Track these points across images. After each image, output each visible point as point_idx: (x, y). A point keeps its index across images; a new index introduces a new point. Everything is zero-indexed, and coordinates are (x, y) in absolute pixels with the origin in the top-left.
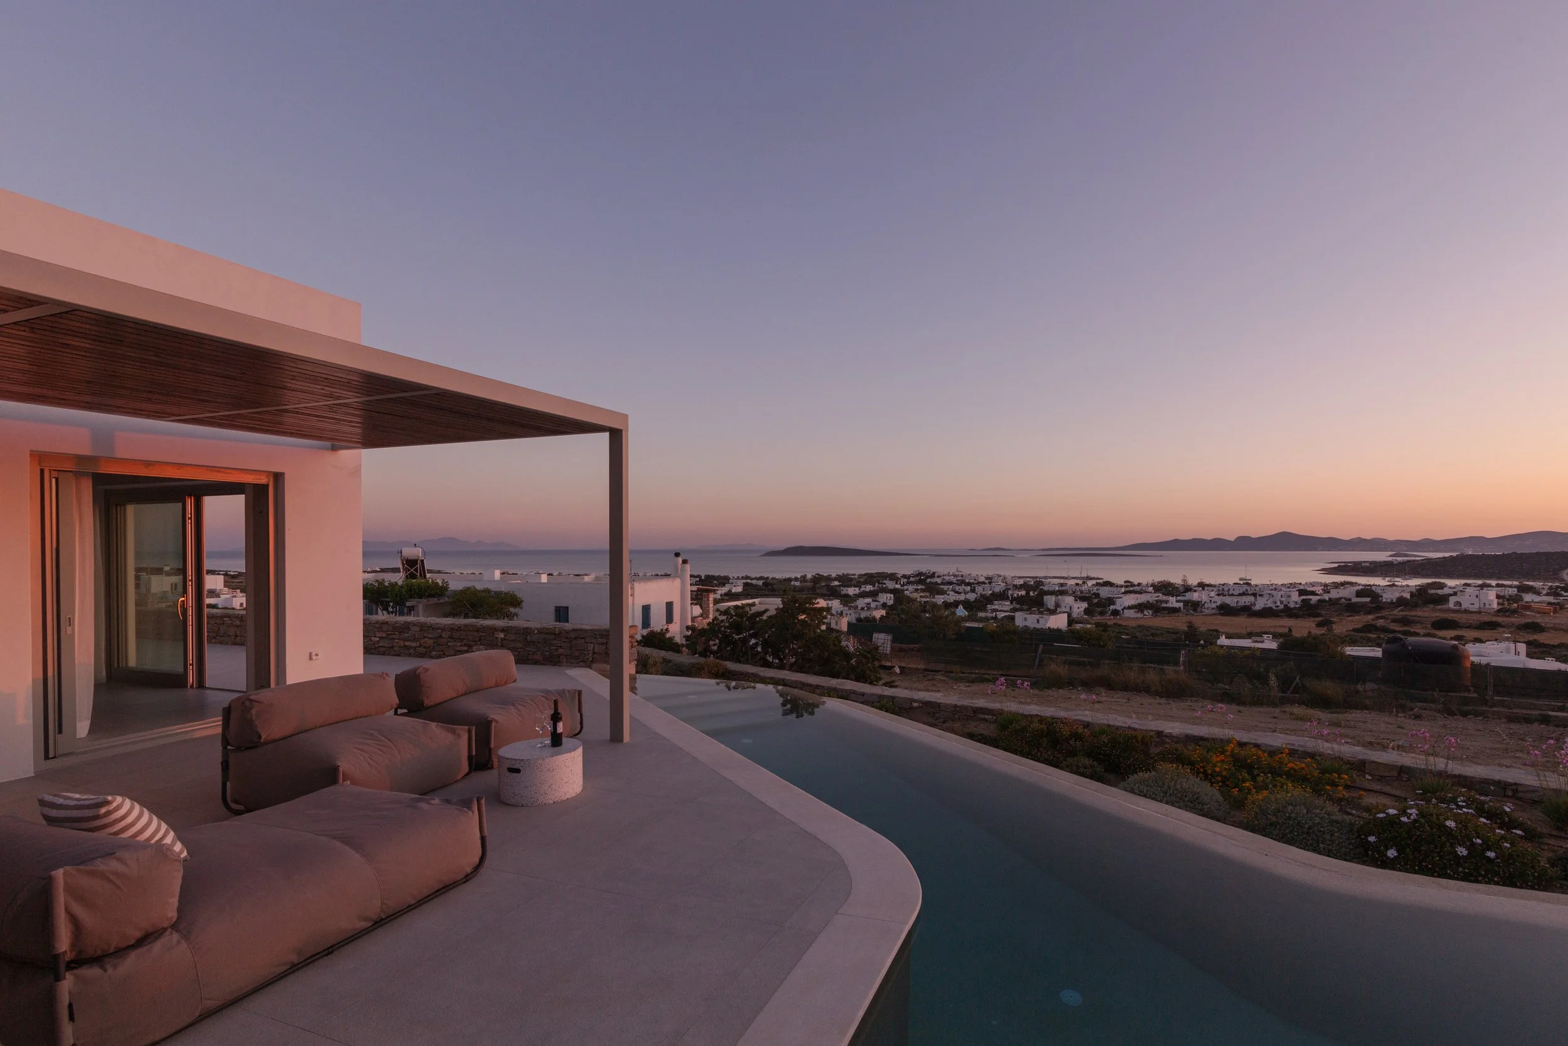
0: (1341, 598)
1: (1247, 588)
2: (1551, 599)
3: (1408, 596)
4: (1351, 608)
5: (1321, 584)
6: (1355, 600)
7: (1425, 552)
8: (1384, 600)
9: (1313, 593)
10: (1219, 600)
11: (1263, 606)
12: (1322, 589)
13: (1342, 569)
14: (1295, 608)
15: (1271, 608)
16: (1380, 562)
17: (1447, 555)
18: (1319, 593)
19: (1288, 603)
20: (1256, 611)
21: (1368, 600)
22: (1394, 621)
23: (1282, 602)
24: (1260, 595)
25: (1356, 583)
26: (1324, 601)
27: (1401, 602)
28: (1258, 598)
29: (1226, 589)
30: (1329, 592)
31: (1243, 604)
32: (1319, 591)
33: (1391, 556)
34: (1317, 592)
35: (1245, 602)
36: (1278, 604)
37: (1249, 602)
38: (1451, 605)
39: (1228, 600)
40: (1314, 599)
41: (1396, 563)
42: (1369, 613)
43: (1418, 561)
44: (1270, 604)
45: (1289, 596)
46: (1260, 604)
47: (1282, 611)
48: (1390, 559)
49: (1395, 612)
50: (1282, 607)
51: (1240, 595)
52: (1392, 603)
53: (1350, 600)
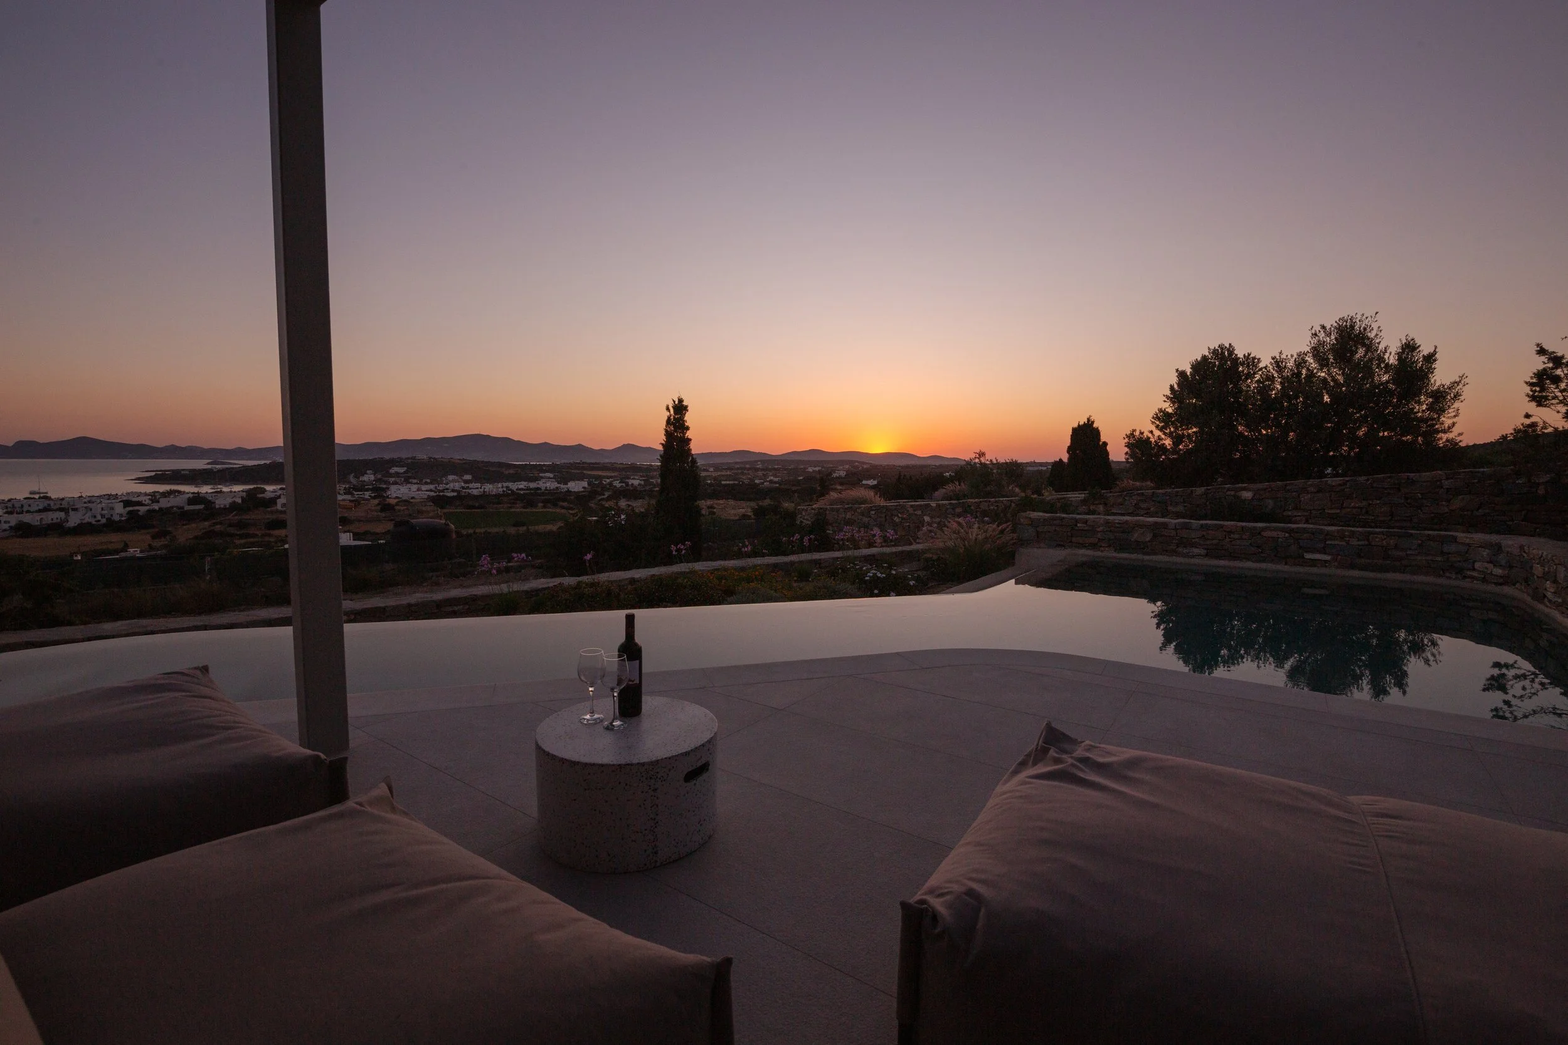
0: (172, 507)
1: (47, 504)
2: (349, 497)
3: (239, 501)
4: (184, 516)
5: (146, 494)
6: (187, 508)
7: (239, 460)
8: (217, 507)
9: (140, 504)
10: (13, 520)
11: (78, 522)
12: (149, 499)
13: (160, 477)
14: (120, 521)
15: (90, 524)
16: (199, 470)
17: (262, 462)
18: (146, 503)
19: (112, 515)
20: (69, 528)
21: (201, 507)
22: (230, 525)
23: (103, 516)
24: (73, 510)
25: (184, 492)
26: (154, 511)
27: (234, 507)
28: (71, 513)
29: (17, 505)
30: (158, 502)
31: (50, 522)
32: (145, 501)
33: (208, 464)
34: (144, 502)
35: (52, 519)
36: (99, 517)
37: (57, 519)
38: (279, 507)
39: (27, 518)
40: (142, 510)
41: (216, 470)
42: (205, 520)
43: (236, 468)
44: (88, 519)
45: (112, 509)
46: (74, 520)
47: (104, 525)
48: (209, 467)
49: (230, 517)
50: (104, 521)
51: (40, 511)
52: (225, 509)
53: (182, 508)
